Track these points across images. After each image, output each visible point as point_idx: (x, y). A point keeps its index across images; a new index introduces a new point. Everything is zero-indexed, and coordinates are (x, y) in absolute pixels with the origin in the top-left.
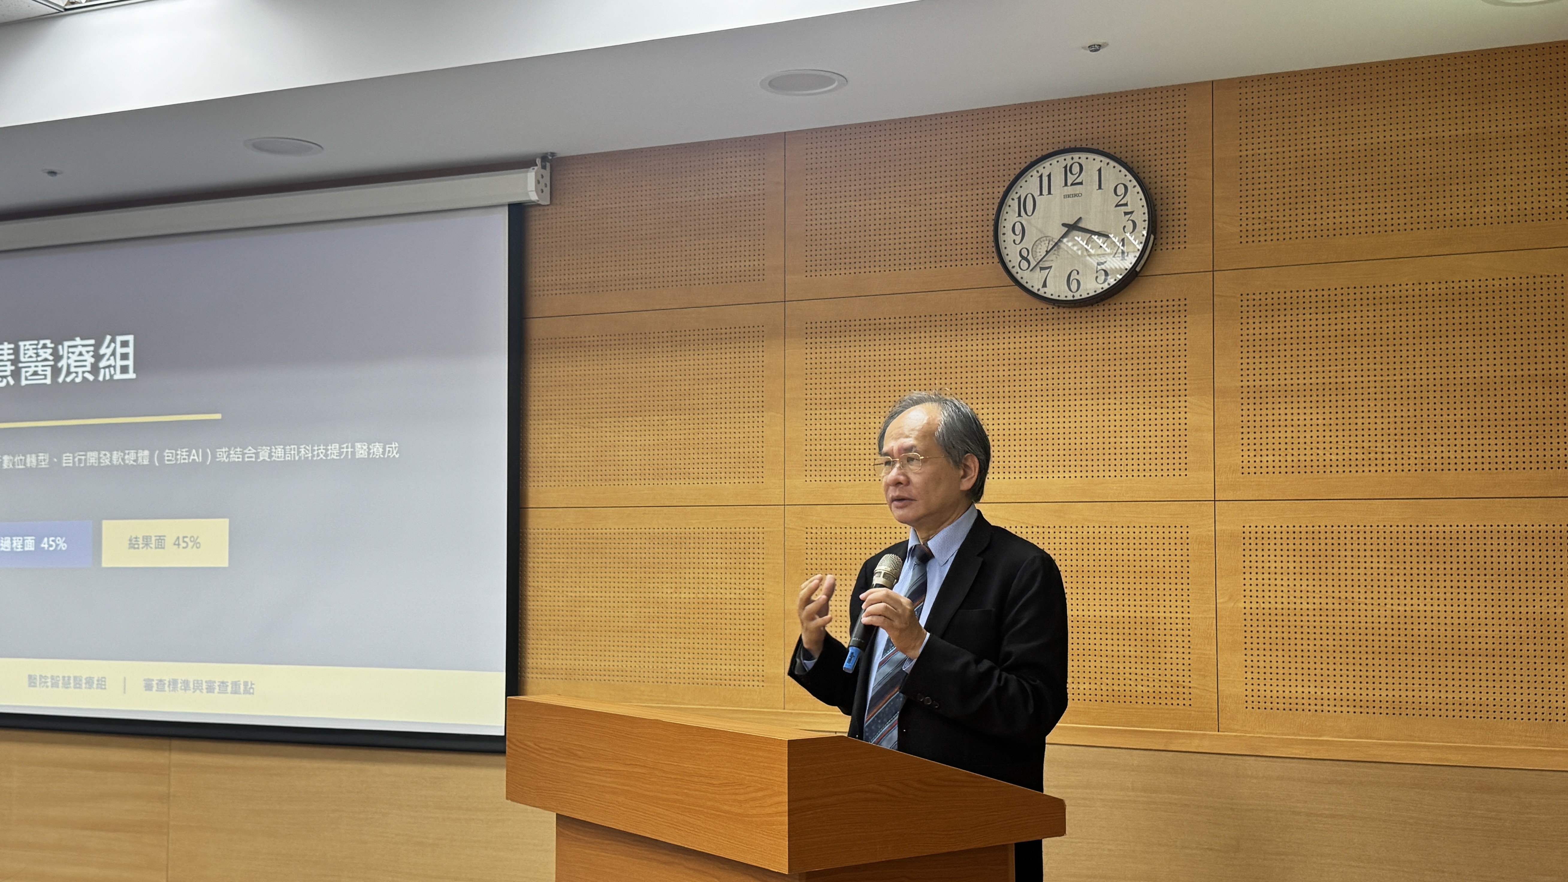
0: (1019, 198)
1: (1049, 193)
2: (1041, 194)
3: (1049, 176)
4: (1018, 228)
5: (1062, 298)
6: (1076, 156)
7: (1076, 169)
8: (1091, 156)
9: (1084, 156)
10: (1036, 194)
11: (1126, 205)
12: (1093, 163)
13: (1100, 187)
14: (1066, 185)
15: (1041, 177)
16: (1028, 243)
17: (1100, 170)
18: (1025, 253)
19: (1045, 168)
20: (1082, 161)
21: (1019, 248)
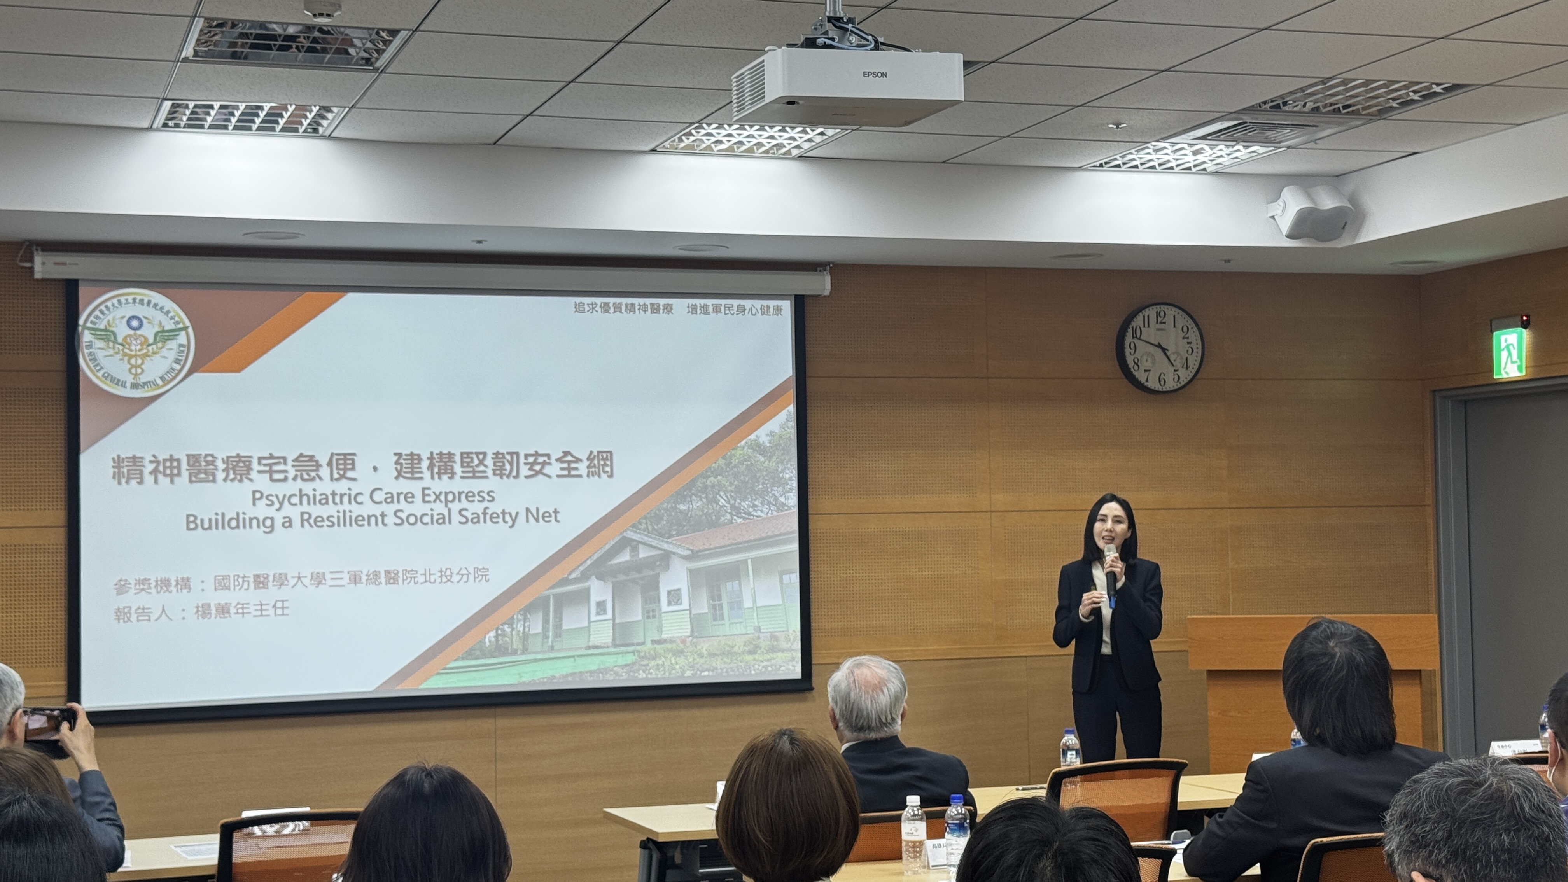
0: (1133, 328)
1: (1149, 326)
2: (1144, 326)
3: (1148, 316)
4: (1132, 345)
5: (1157, 389)
6: (1162, 307)
7: (1162, 314)
8: (1169, 307)
9: (1166, 307)
10: (1142, 326)
11: (1188, 338)
12: (1171, 312)
13: (1175, 326)
14: (1157, 322)
15: (1144, 317)
16: (1138, 355)
17: (1174, 317)
18: (1136, 361)
19: (1146, 312)
20: (1166, 311)
21: (1133, 357)
